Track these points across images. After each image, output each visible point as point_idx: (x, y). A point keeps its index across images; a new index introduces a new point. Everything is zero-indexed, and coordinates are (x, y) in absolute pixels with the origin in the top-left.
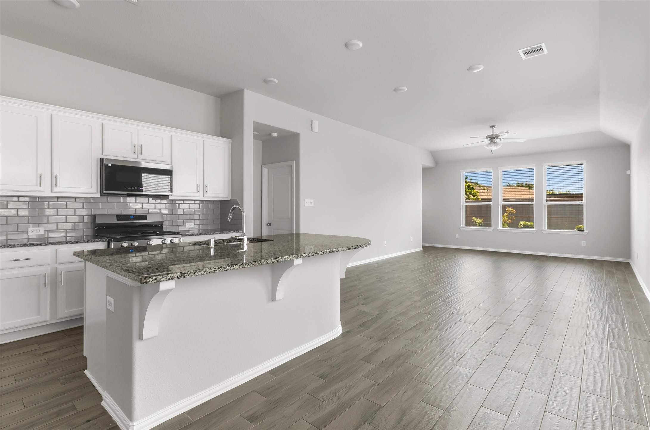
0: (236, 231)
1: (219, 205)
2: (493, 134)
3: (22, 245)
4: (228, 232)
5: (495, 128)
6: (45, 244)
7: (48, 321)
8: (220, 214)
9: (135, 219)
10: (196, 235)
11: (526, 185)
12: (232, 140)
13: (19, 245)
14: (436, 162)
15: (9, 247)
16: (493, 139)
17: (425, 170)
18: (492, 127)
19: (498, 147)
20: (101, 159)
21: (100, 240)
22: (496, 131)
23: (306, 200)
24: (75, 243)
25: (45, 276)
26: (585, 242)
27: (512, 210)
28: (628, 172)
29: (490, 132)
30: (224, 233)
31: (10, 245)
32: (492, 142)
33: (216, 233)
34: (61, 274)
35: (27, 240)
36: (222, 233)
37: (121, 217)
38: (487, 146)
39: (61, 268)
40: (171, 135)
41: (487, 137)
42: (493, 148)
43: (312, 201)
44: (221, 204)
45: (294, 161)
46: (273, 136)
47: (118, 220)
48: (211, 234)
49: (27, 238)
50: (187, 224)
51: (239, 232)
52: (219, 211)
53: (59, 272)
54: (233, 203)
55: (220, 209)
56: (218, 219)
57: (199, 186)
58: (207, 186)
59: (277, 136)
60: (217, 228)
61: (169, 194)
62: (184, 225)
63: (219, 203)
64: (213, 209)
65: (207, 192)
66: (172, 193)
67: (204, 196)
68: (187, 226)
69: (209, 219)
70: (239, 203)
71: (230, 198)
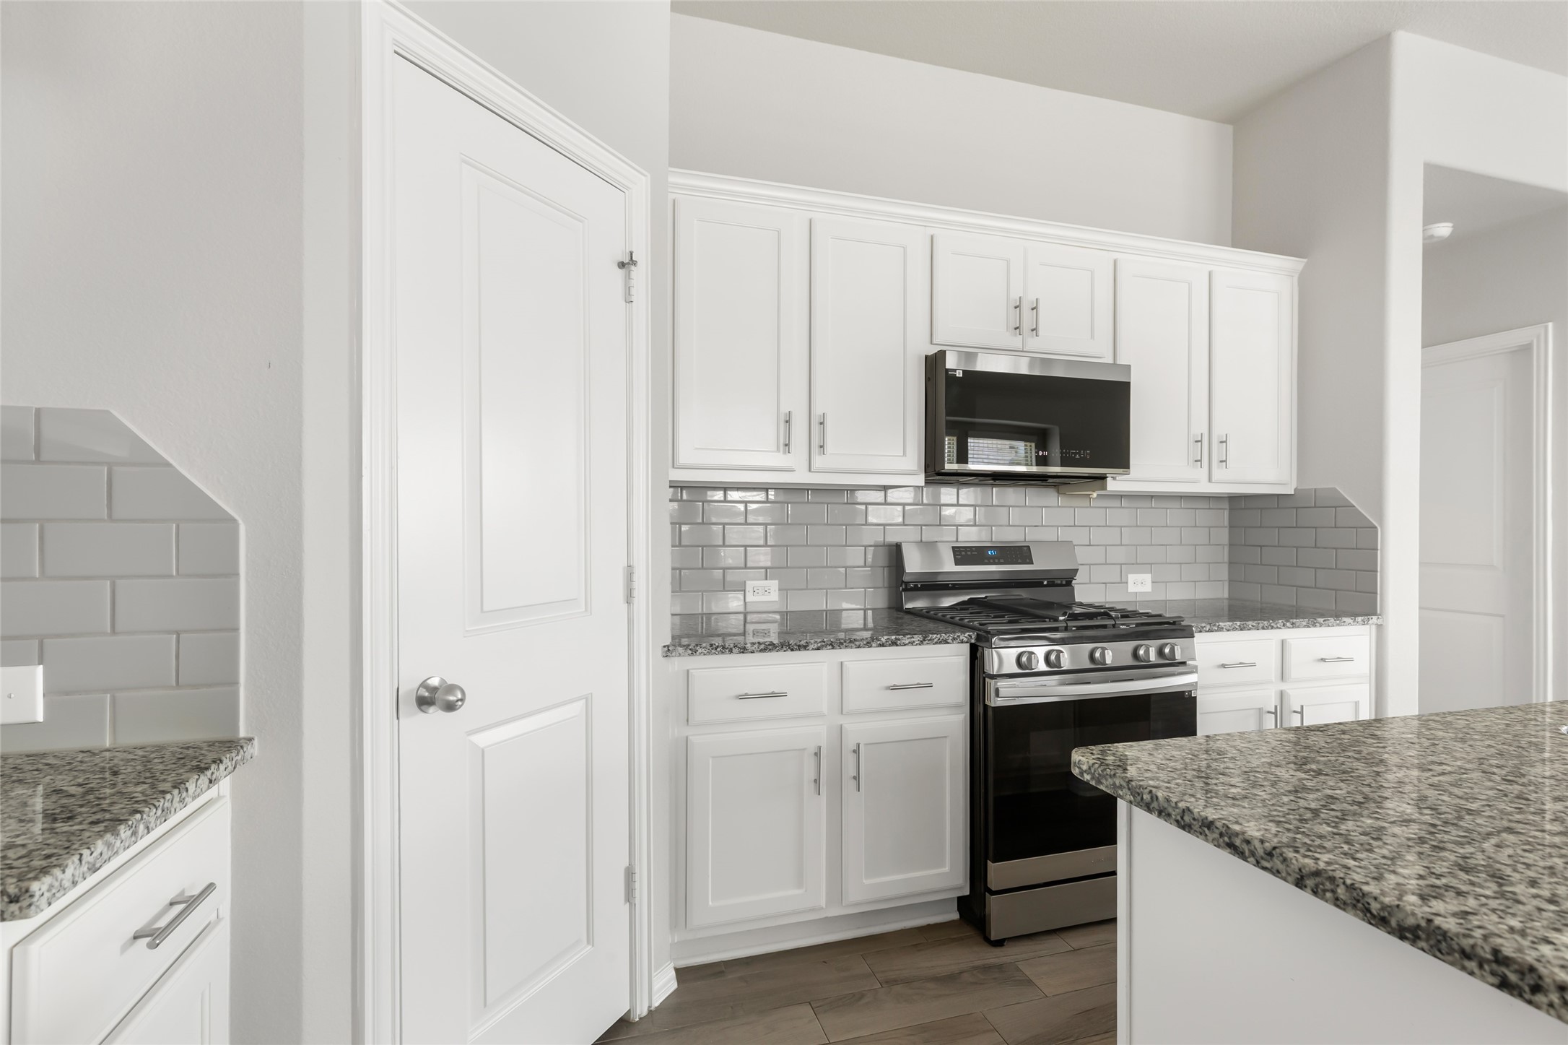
0: (1359, 619)
1: (1226, 513)
3: (762, 647)
4: (1332, 620)
6: (816, 646)
7: (822, 908)
8: (1231, 545)
9: (1002, 561)
10: (1228, 630)
12: (1305, 260)
13: (756, 646)
15: (734, 650)
20: (926, 357)
21: (954, 639)
24: (890, 645)
25: (817, 754)
30: (1321, 625)
31: (735, 646)
33: (1293, 624)
34: (856, 751)
35: (741, 617)
37: (963, 553)
39: (857, 730)
40: (1115, 262)
44: (1229, 502)
45: (1550, 325)
47: (957, 563)
48: (1278, 628)
49: (742, 609)
50: (1131, 578)
51: (1370, 622)
52: (1223, 536)
53: (850, 744)
54: (1313, 505)
55: (1230, 527)
56: (1224, 563)
57: (1201, 441)
58: (1226, 442)
59: (1451, 236)
60: (1219, 595)
61: (1121, 471)
62: (1123, 580)
63: (1226, 505)
64: (1210, 527)
65: (1225, 461)
66: (1129, 468)
67: (1210, 480)
68: (1132, 588)
69: (1195, 562)
70: (1355, 504)
71: (1294, 486)
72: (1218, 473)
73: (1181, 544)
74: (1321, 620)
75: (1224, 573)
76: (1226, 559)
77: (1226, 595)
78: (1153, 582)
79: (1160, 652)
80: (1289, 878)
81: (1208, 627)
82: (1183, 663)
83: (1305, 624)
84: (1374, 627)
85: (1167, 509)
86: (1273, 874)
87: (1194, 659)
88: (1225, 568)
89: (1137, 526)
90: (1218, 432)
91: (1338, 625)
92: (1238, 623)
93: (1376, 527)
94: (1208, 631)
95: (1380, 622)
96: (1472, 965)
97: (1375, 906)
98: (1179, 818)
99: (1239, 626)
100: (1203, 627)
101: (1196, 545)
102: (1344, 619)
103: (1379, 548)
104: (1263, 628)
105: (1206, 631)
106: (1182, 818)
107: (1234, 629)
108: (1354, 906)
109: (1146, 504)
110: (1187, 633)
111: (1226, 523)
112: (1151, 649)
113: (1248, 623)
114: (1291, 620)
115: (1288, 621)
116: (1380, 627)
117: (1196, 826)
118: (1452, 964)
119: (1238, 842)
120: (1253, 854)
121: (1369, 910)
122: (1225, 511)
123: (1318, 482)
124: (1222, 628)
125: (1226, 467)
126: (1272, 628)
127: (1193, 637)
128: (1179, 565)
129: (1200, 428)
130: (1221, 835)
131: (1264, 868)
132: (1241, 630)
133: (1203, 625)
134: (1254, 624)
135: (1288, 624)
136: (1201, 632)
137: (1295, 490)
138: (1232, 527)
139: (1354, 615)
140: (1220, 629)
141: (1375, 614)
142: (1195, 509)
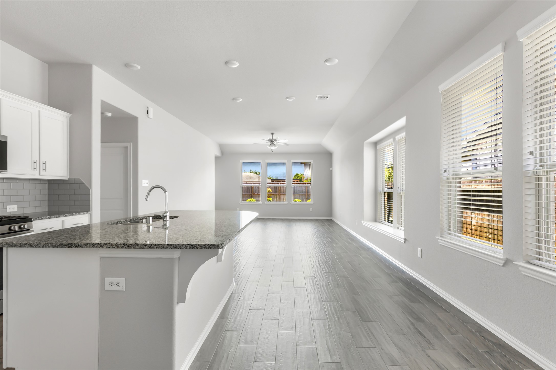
0: (85, 213)
1: (47, 185)
2: (272, 139)
4: (77, 214)
5: (274, 134)
8: (49, 195)
10: (45, 219)
11: (255, 172)
12: (71, 114)
14: (222, 153)
16: (272, 142)
17: (216, 158)
18: (272, 134)
19: (276, 148)
22: (274, 137)
23: (144, 181)
26: (312, 209)
27: (270, 189)
28: (331, 169)
29: (270, 137)
30: (74, 215)
32: (272, 144)
36: (72, 215)
38: (269, 146)
41: (269, 140)
42: (273, 148)
43: (147, 181)
44: (49, 184)
45: (131, 143)
46: (107, 115)
48: (61, 217)
51: (88, 213)
52: (46, 192)
54: (74, 183)
55: (48, 189)
56: (46, 200)
57: (36, 163)
58: (45, 163)
59: (111, 116)
60: (45, 211)
61: (4, 170)
62: (5, 208)
63: (47, 182)
64: (41, 189)
65: (45, 169)
66: (7, 170)
67: (40, 175)
68: (8, 210)
69: (35, 201)
70: (84, 183)
71: (68, 177)
72: (42, 172)
73: (29, 195)
74: (74, 214)
75: (46, 203)
76: (47, 199)
77: (47, 210)
78: (18, 208)
79: (20, 227)
80: (41, 247)
81: (38, 219)
82: (29, 230)
83: (69, 215)
84: (89, 214)
85: (24, 183)
86: (39, 247)
87: (32, 228)
88: (47, 202)
89: (11, 189)
90: (42, 160)
91: (79, 215)
92: (48, 217)
93: (89, 189)
94: (38, 220)
95: (90, 213)
96: (66, 246)
97: (54, 245)
98: (19, 245)
99: (49, 217)
100: (36, 219)
101: (35, 195)
102: (81, 213)
103: (90, 194)
104: (56, 217)
105: (37, 220)
106: (20, 245)
107: (47, 218)
108: (51, 246)
109: (15, 181)
110: (30, 221)
111: (47, 188)
112: (16, 226)
113: (51, 216)
114: (65, 215)
115: (64, 215)
116: (91, 214)
117: (23, 245)
118: (63, 248)
119: (32, 245)
120: (35, 246)
121: (53, 246)
122: (47, 184)
123: (75, 177)
124: (43, 218)
125: (45, 171)
126: (59, 217)
127: (32, 222)
128: (29, 202)
129: (36, 158)
130: (29, 245)
131: (37, 247)
132: (49, 218)
133: (36, 218)
134: (53, 216)
135: (64, 216)
136: (35, 220)
137: (69, 179)
138: (49, 189)
139: (83, 212)
140: (42, 219)
141: (89, 211)
142: (35, 183)
